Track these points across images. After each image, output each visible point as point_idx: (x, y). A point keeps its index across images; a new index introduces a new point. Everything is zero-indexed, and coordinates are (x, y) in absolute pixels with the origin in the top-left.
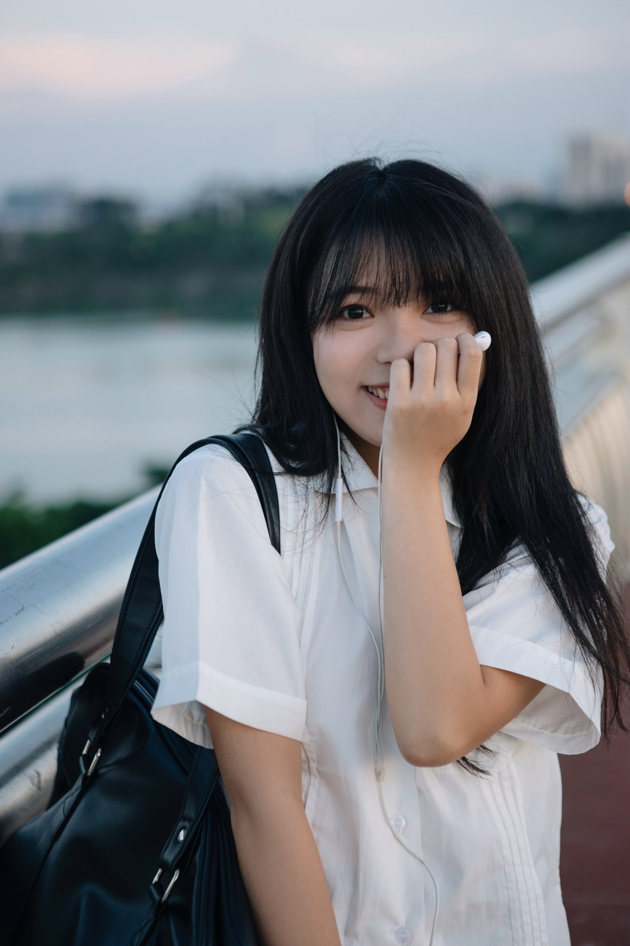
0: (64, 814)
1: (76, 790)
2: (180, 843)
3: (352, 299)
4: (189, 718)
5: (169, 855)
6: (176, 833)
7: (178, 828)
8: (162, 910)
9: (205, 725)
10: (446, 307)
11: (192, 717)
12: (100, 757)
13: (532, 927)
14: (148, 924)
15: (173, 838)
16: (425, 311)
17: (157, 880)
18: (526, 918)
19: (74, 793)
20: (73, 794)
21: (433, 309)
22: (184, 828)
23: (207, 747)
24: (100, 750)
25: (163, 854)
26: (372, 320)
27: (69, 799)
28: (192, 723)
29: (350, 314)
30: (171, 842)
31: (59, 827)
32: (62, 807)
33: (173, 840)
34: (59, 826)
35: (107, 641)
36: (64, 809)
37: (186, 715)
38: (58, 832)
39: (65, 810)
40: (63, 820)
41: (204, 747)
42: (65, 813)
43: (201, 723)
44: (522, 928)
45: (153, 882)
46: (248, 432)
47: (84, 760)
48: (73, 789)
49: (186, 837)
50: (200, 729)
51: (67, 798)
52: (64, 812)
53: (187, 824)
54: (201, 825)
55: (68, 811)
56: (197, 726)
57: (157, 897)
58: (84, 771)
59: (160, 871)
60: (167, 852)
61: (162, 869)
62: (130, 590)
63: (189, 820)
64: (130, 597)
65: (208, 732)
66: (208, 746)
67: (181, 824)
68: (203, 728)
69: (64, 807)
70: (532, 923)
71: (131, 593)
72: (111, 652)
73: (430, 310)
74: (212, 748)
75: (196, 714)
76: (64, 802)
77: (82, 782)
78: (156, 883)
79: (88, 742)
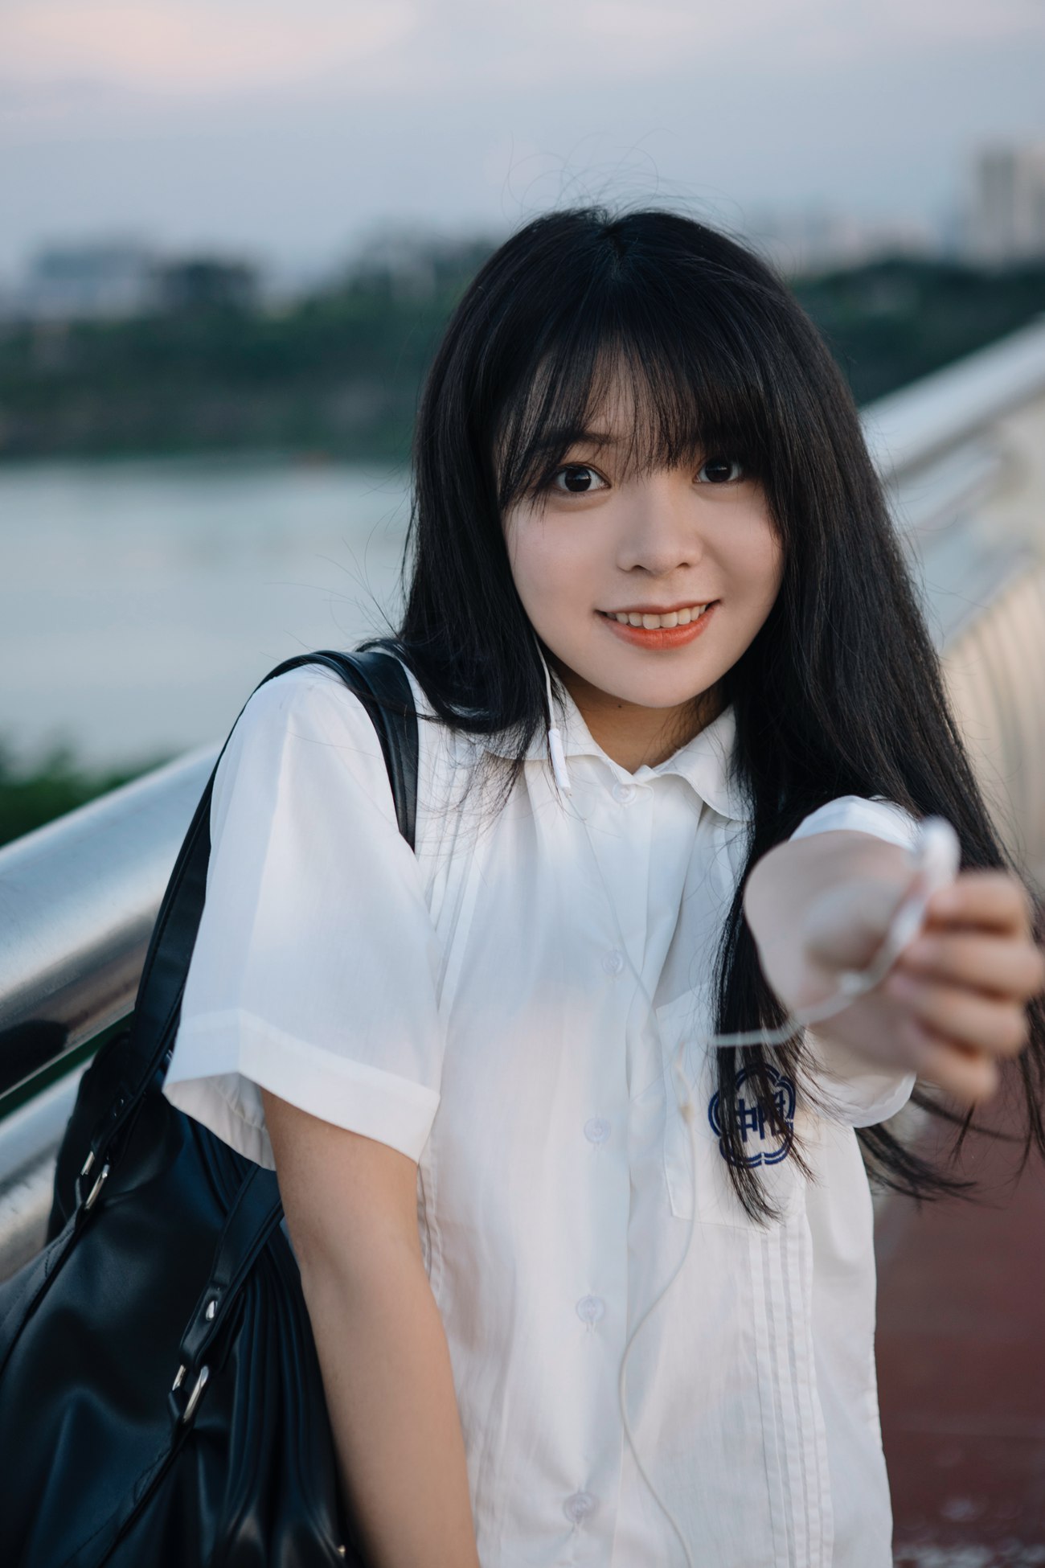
0: (46, 1272)
1: (68, 1233)
2: (209, 1322)
3: (577, 454)
4: (237, 1112)
5: (192, 1342)
6: (203, 1305)
7: (206, 1298)
8: (186, 1436)
9: (264, 1129)
10: (728, 473)
11: (243, 1111)
12: (107, 1179)
13: (805, 1484)
14: (162, 1457)
15: (199, 1314)
16: (695, 477)
17: (179, 1385)
18: (794, 1469)
19: (64, 1238)
20: (62, 1240)
21: (707, 473)
22: (213, 1298)
23: (265, 1166)
24: (107, 1167)
25: (184, 1341)
26: (606, 493)
27: (56, 1248)
28: (242, 1124)
29: (567, 482)
30: (196, 1321)
31: (36, 1294)
32: (45, 1261)
33: (197, 1318)
34: (36, 1291)
35: (127, 988)
36: (46, 1264)
37: (233, 1106)
38: (34, 1301)
39: (49, 1266)
40: (44, 1282)
41: (260, 1164)
42: (48, 1271)
43: (257, 1124)
44: (786, 1484)
45: (174, 1388)
46: (379, 650)
47: (82, 1184)
48: (64, 1233)
49: (217, 1312)
50: (254, 1136)
51: (53, 1247)
52: (46, 1268)
53: (218, 1292)
54: (243, 1295)
55: (53, 1266)
56: (250, 1127)
57: (176, 1412)
58: (79, 1202)
59: (182, 1369)
60: (189, 1337)
61: (185, 1367)
62: (168, 904)
63: (222, 1286)
64: (167, 916)
65: (267, 1140)
66: (267, 1164)
67: (210, 1292)
68: (260, 1134)
69: (47, 1261)
70: (804, 1477)
71: (170, 909)
72: (133, 1009)
73: (703, 477)
74: (273, 1168)
75: (251, 1106)
76: (49, 1253)
77: (76, 1221)
78: (177, 1389)
79: (92, 1154)
